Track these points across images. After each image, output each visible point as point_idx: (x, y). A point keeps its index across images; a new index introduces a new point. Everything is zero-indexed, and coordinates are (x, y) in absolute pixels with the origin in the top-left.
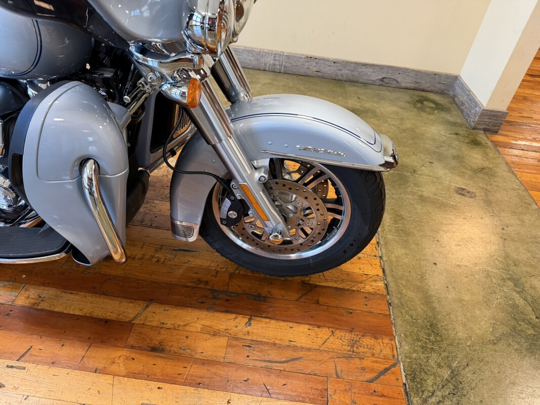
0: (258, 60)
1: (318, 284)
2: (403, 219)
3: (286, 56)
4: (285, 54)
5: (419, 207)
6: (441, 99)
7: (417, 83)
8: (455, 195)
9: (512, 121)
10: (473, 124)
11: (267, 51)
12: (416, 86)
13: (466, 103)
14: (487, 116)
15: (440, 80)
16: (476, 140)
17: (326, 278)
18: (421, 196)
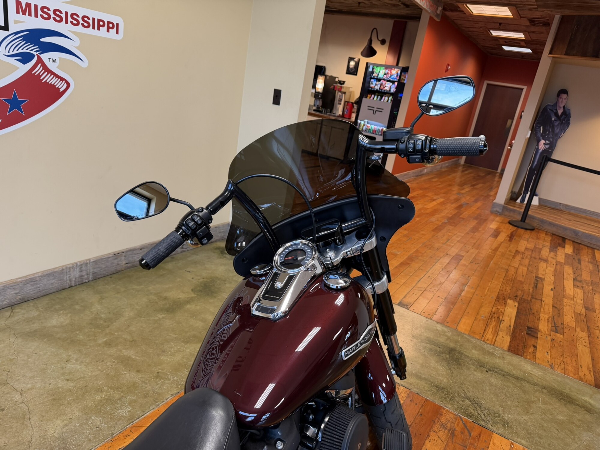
0: (61, 280)
3: (94, 261)
4: (92, 260)
11: (71, 266)
15: (220, 230)
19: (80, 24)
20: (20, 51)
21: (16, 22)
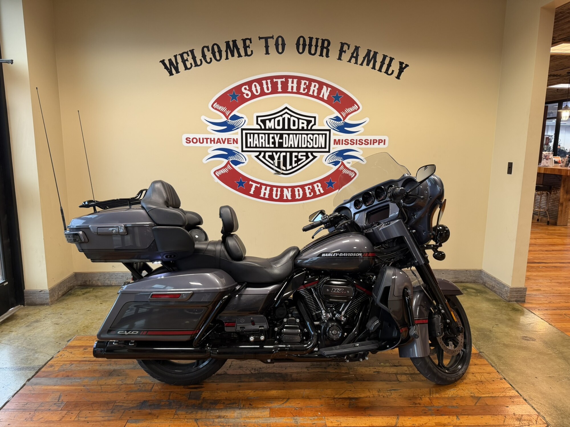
1: (480, 396)
2: (502, 357)
5: (506, 350)
6: (477, 286)
7: (456, 278)
8: (523, 341)
9: (529, 294)
10: (507, 299)
12: (456, 280)
13: (496, 286)
14: (514, 292)
15: (471, 274)
16: (515, 308)
17: (483, 392)
18: (504, 344)
19: (364, 144)
20: (334, 160)
21: (333, 148)
